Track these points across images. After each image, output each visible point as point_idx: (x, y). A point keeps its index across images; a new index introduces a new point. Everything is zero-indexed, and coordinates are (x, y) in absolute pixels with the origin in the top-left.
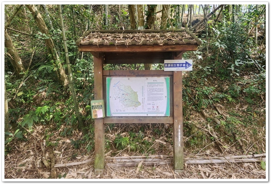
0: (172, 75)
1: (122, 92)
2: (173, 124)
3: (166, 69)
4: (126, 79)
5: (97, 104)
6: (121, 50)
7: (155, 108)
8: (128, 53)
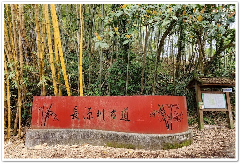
0: (225, 93)
1: (208, 99)
2: (228, 111)
3: (223, 91)
4: (209, 94)
5: (201, 103)
6: (219, 85)
7: (221, 105)
8: (223, 86)
